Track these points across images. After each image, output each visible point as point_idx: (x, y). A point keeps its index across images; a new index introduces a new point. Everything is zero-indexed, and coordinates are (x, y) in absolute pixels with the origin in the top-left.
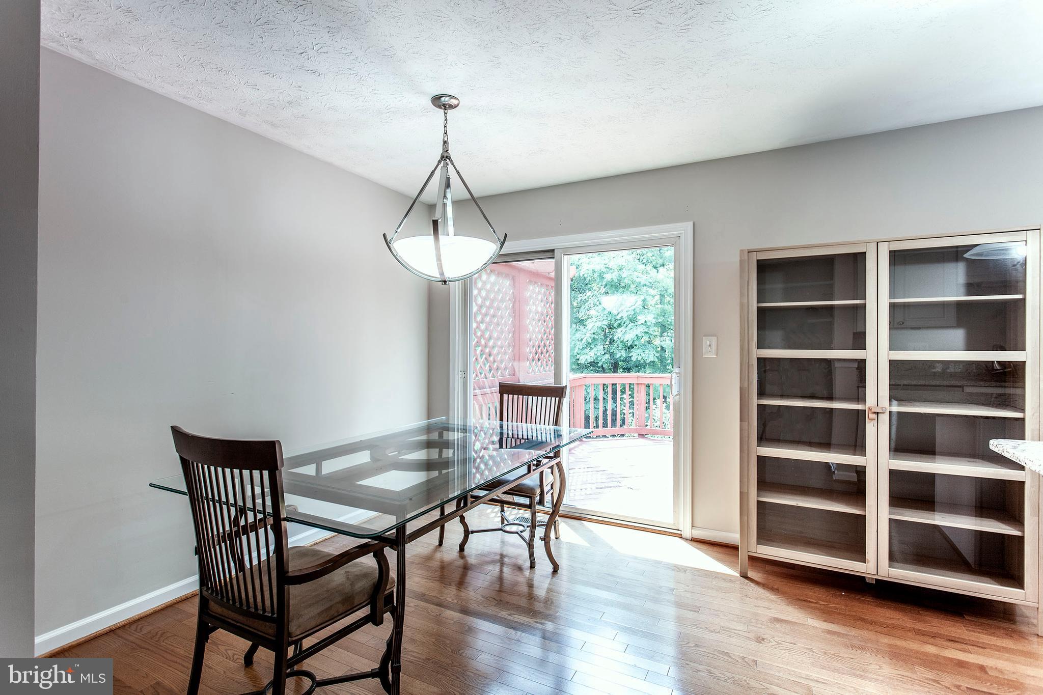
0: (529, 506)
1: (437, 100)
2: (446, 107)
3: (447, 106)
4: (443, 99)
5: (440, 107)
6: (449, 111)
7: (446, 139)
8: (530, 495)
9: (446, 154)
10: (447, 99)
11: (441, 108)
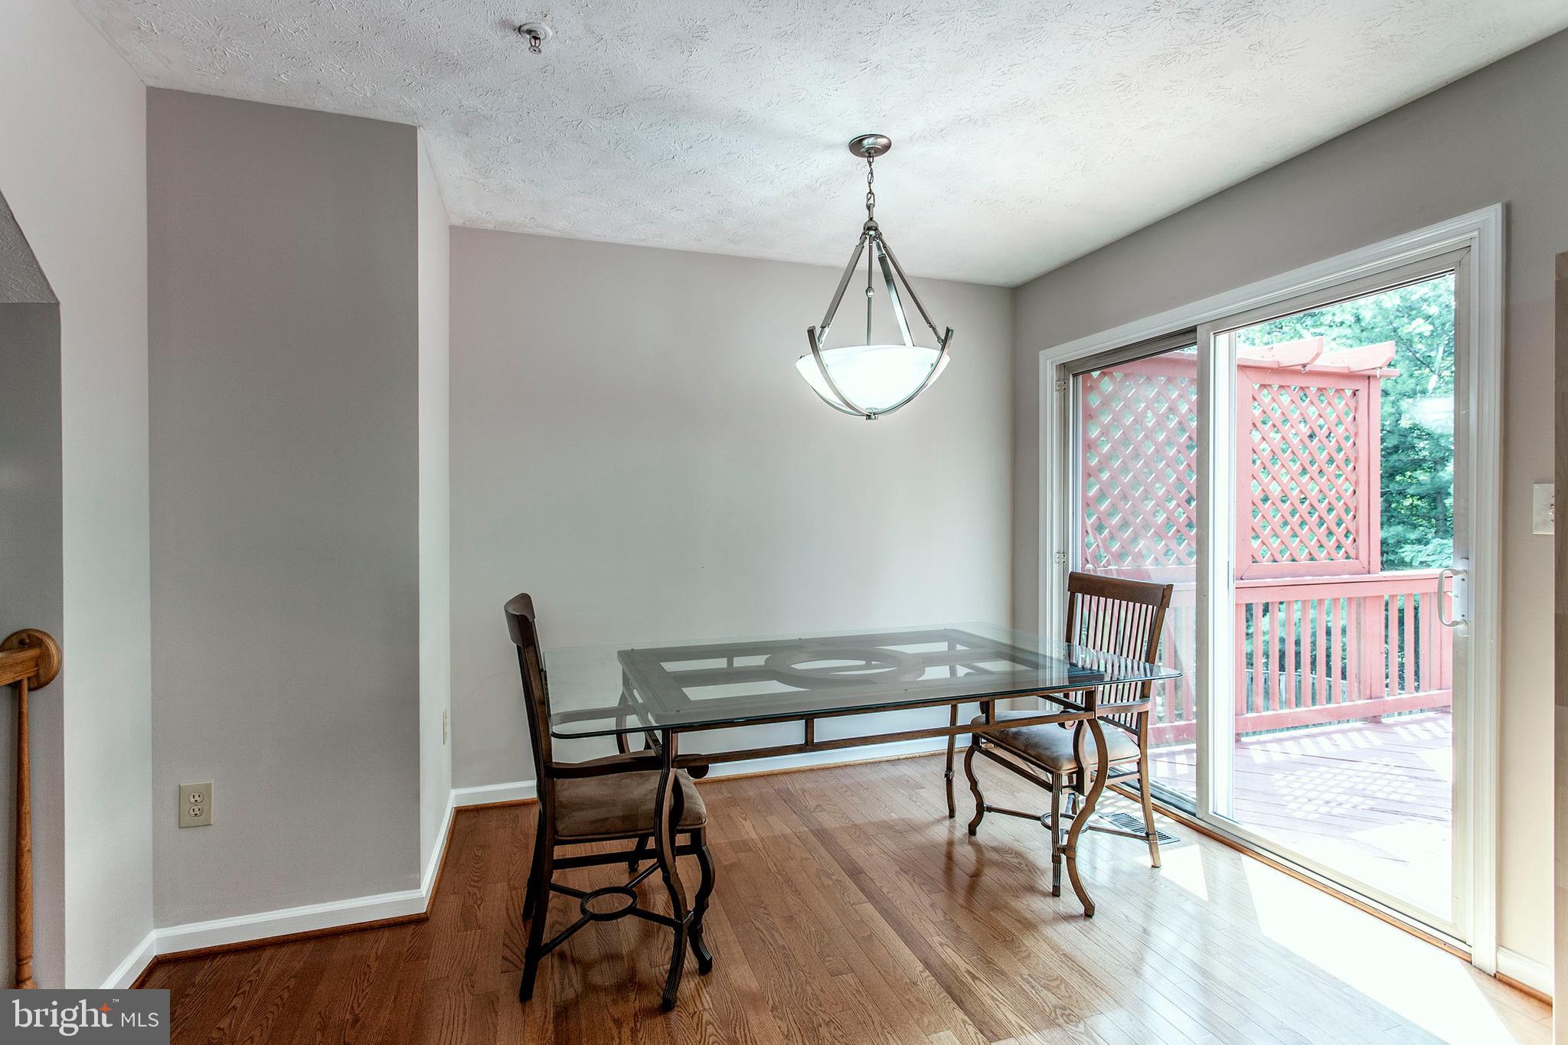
0: (1049, 787)
1: (856, 146)
2: (871, 153)
3: (873, 151)
4: (865, 142)
5: (862, 155)
6: (878, 160)
7: (871, 201)
8: (1052, 769)
9: (871, 224)
10: (871, 140)
11: (864, 157)
